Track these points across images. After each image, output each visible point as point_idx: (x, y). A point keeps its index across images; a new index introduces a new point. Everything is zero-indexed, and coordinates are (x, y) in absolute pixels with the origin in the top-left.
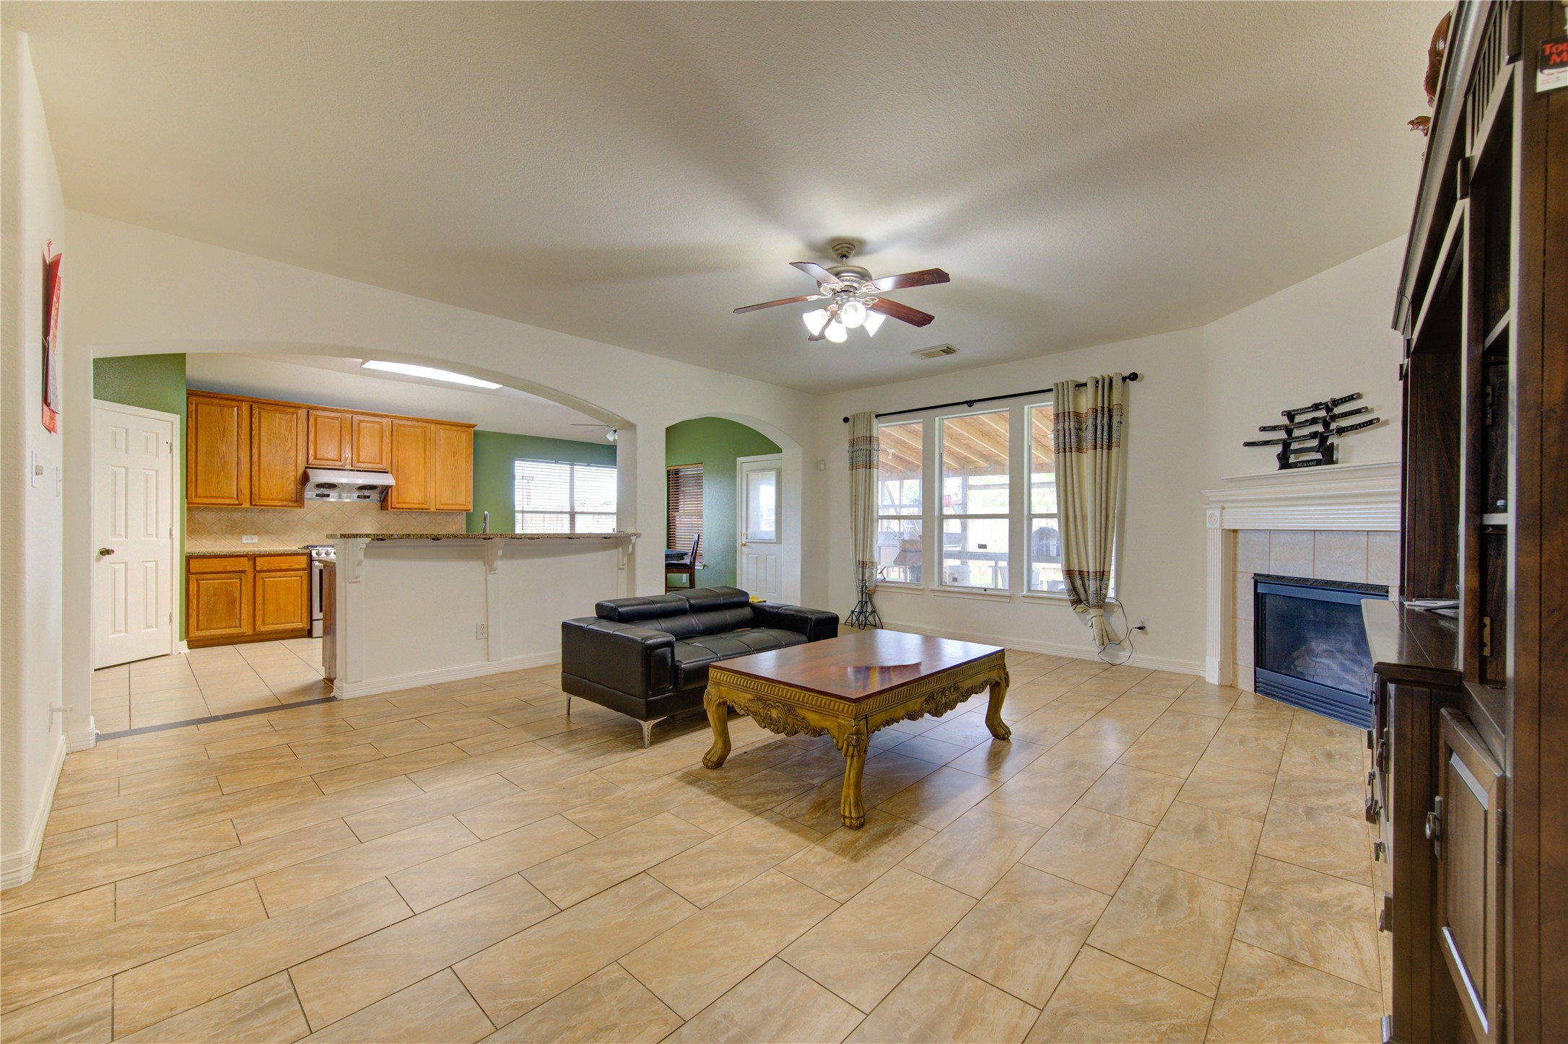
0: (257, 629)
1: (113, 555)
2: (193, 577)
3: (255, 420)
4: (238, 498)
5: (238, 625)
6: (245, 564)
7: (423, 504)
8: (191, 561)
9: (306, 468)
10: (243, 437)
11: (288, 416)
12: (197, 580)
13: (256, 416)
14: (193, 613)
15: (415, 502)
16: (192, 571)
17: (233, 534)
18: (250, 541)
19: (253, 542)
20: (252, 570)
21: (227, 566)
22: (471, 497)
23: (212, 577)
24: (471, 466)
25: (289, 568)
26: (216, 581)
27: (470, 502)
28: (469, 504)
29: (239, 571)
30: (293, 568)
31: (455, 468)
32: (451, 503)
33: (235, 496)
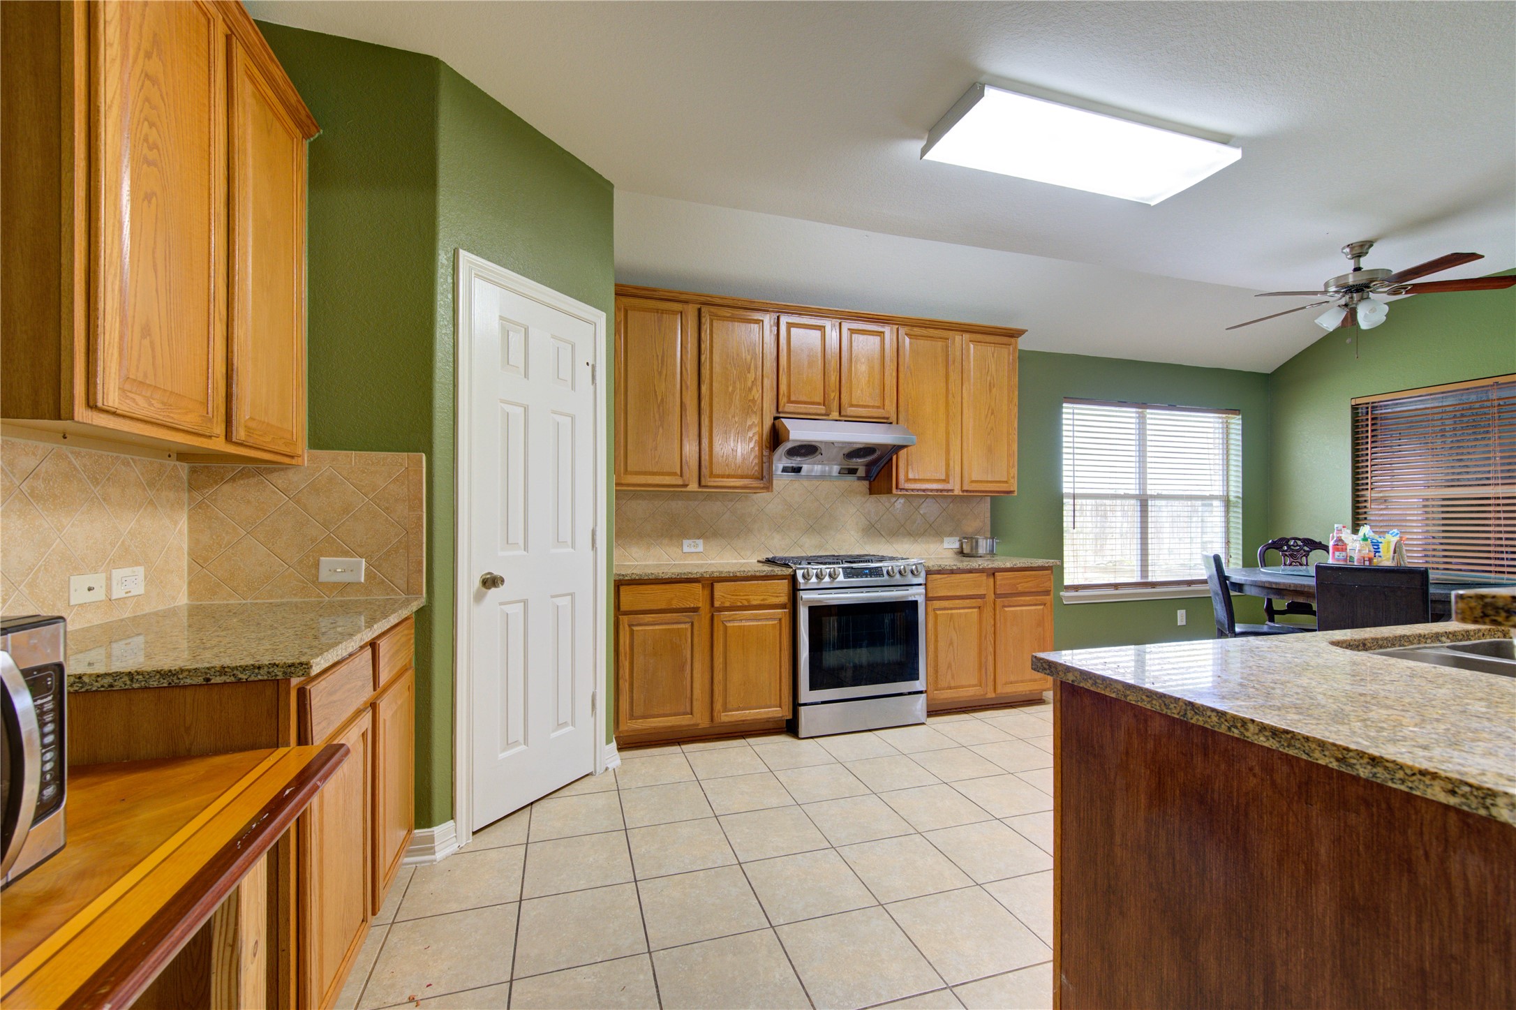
0: (716, 720)
1: (501, 588)
2: (625, 620)
3: (706, 336)
4: (681, 476)
5: (688, 710)
6: (697, 596)
7: (943, 481)
8: (622, 589)
9: (776, 418)
10: (689, 367)
11: (750, 327)
12: (630, 626)
13: (706, 326)
14: (625, 686)
15: (933, 478)
16: (624, 607)
17: (671, 538)
18: (693, 550)
19: (697, 551)
20: (708, 606)
21: (672, 599)
22: (1014, 471)
23: (651, 619)
24: (1016, 410)
25: (762, 602)
26: (657, 627)
27: (1013, 477)
28: (1012, 481)
29: (690, 608)
30: (767, 602)
31: (991, 414)
32: (986, 479)
33: (679, 470)
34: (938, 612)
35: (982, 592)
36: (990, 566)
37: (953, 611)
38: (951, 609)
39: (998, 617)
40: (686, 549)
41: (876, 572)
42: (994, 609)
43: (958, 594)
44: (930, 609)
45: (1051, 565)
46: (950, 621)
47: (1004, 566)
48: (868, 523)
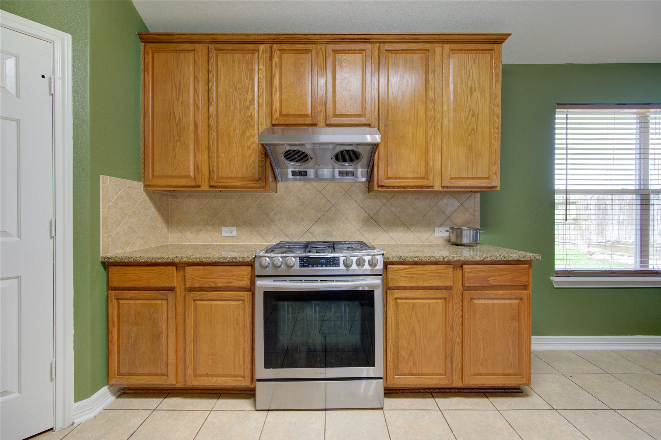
0: (189, 383)
5: (164, 372)
7: (423, 178)
8: (111, 269)
10: (200, 93)
11: (249, 58)
13: (212, 59)
14: (114, 349)
15: (412, 175)
16: (111, 284)
17: (214, 225)
18: (229, 234)
19: (232, 235)
20: (182, 286)
21: (150, 279)
22: (497, 168)
23: (133, 295)
24: (499, 111)
25: (227, 285)
26: (139, 302)
27: (495, 174)
28: (494, 177)
29: (165, 287)
30: (231, 285)
31: (473, 116)
32: (466, 176)
33: (192, 175)
34: (399, 301)
35: (448, 283)
36: (456, 259)
37: (416, 301)
38: (414, 299)
39: (466, 309)
40: (224, 234)
41: (334, 262)
42: (462, 301)
43: (421, 285)
44: (390, 299)
45: (529, 259)
46: (412, 310)
47: (472, 259)
48: (367, 215)
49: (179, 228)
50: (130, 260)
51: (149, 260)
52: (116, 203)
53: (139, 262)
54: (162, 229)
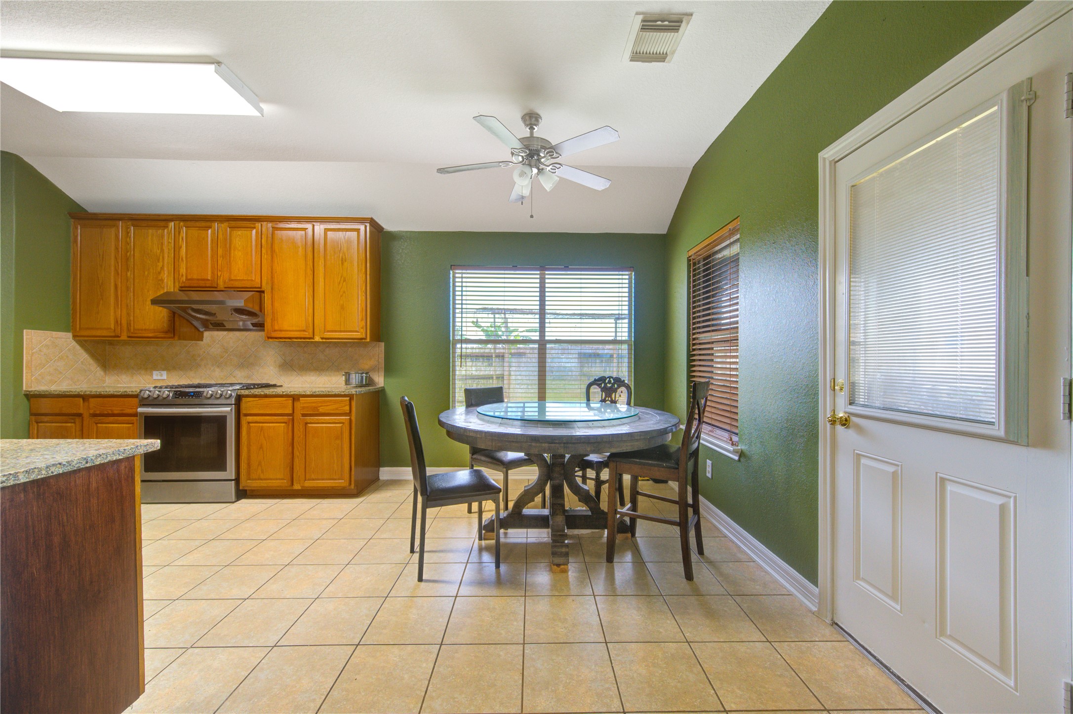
3: (130, 241)
7: (304, 331)
11: (160, 231)
13: (130, 234)
15: (296, 328)
19: (163, 378)
20: (87, 413)
21: (63, 408)
23: (48, 419)
24: (365, 277)
25: (121, 412)
26: (53, 424)
27: (363, 328)
28: (362, 330)
29: (73, 413)
30: (124, 412)
31: (344, 281)
32: (339, 330)
33: (112, 326)
34: (251, 425)
35: (287, 411)
37: (263, 425)
38: (262, 423)
40: (155, 377)
41: (198, 395)
43: (268, 412)
44: (243, 423)
45: (347, 393)
46: (261, 432)
47: (304, 394)
48: (283, 361)
49: (115, 372)
50: (46, 393)
51: (60, 393)
52: (40, 351)
53: (53, 394)
54: (96, 371)
